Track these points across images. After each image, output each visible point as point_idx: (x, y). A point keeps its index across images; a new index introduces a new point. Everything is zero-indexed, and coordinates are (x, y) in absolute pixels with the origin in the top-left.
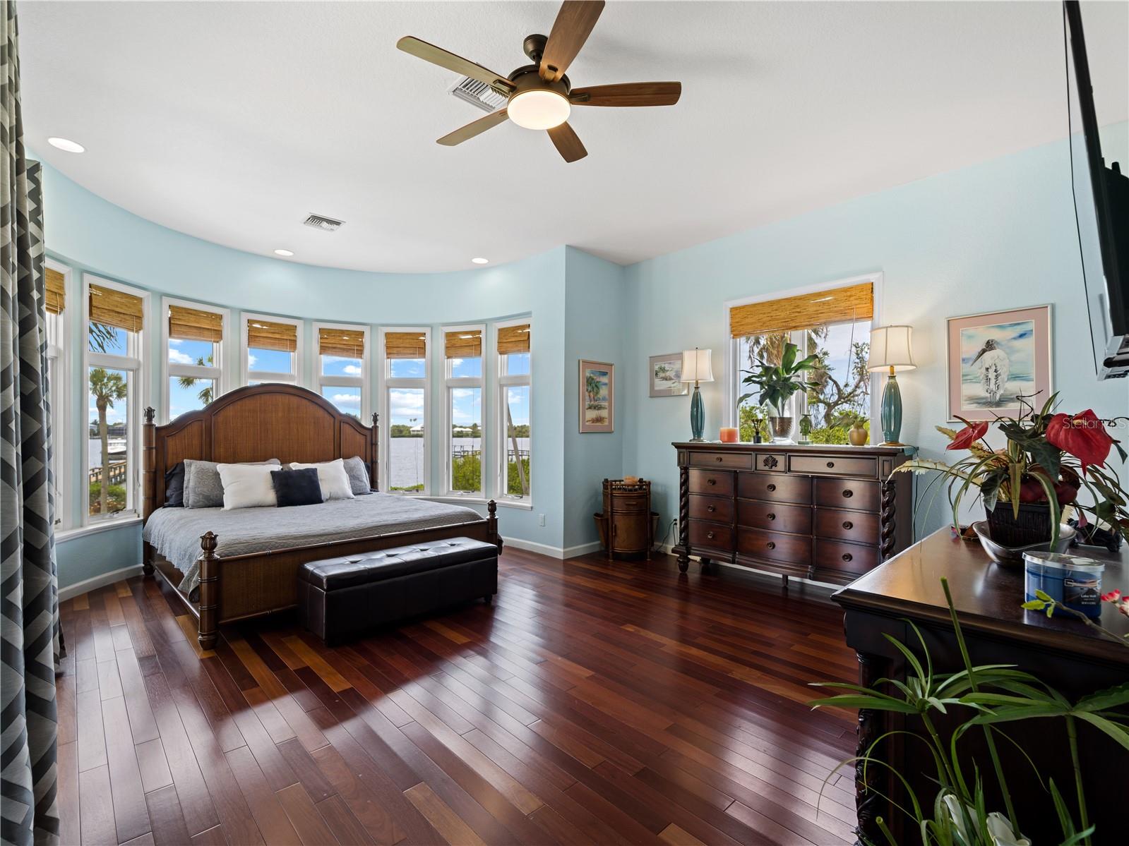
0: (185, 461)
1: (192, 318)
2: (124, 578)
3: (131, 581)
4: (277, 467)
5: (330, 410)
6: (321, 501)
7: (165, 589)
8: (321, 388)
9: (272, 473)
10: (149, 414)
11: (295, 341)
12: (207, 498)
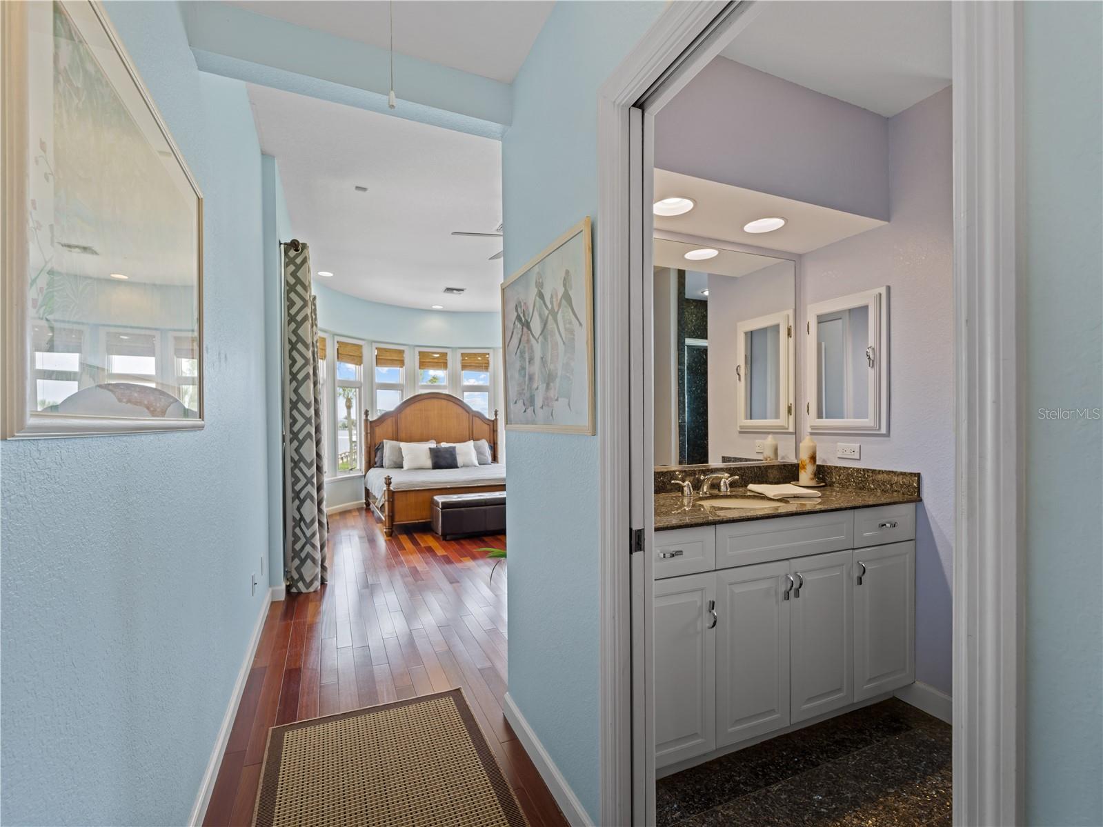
0: (385, 441)
1: (388, 354)
2: (355, 507)
3: (359, 509)
4: (433, 445)
5: (467, 408)
6: (457, 467)
7: (375, 514)
8: (463, 394)
9: (430, 449)
10: (366, 413)
11: (446, 363)
12: (395, 463)
